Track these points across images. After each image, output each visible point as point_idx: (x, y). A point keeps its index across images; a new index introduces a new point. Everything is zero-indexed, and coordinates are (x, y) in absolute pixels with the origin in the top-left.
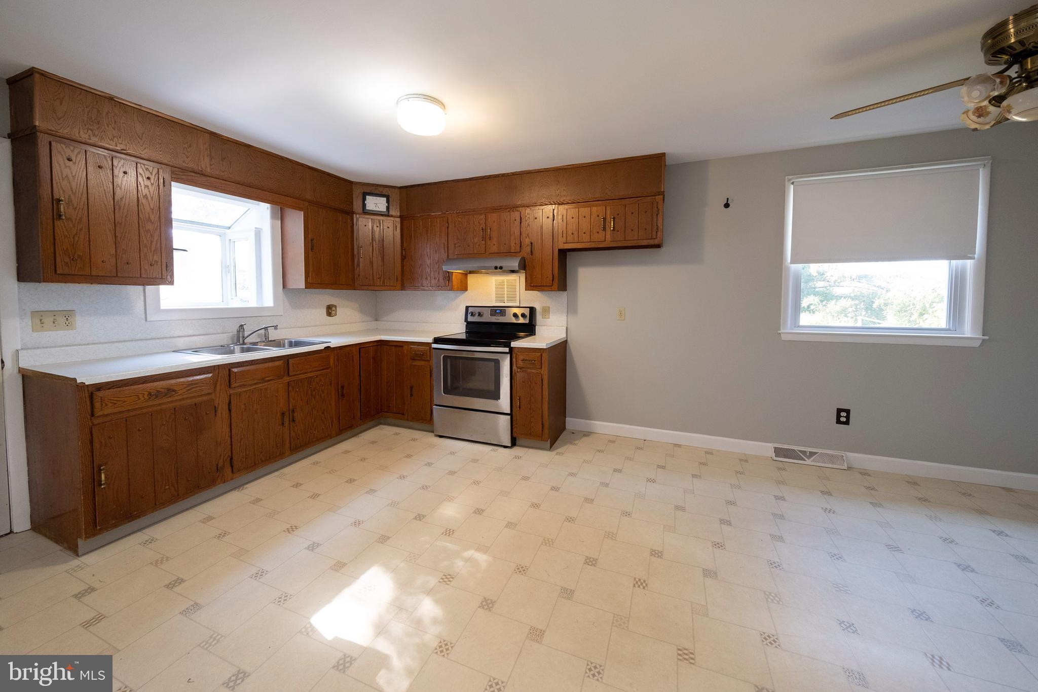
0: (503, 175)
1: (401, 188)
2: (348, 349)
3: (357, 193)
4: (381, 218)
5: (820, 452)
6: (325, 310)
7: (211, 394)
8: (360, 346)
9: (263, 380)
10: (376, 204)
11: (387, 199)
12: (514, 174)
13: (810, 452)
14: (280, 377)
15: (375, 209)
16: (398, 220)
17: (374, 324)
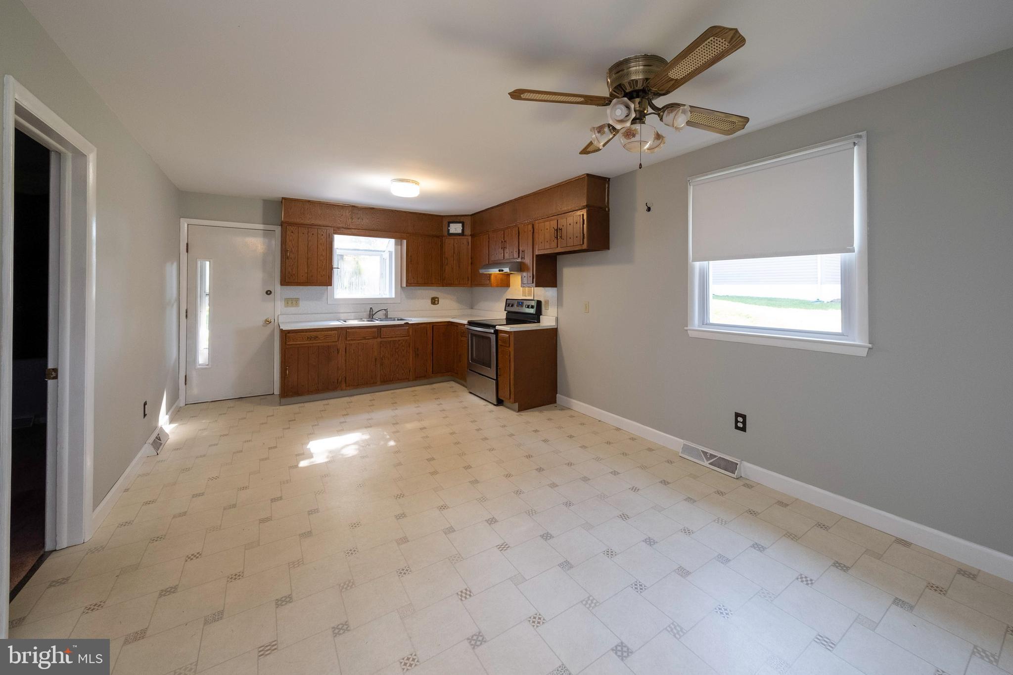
0: (511, 201)
1: (471, 215)
2: (422, 326)
3: (445, 223)
4: (459, 237)
5: (719, 456)
6: (430, 300)
7: (336, 342)
8: (433, 325)
9: (365, 338)
10: (456, 228)
11: (462, 225)
12: (516, 200)
13: (711, 455)
14: (374, 338)
15: (455, 232)
16: (470, 238)
17: (469, 311)
